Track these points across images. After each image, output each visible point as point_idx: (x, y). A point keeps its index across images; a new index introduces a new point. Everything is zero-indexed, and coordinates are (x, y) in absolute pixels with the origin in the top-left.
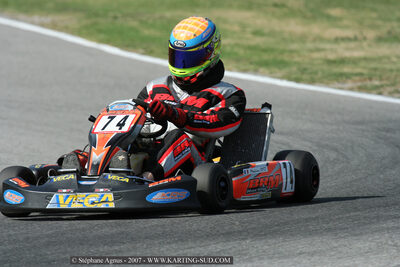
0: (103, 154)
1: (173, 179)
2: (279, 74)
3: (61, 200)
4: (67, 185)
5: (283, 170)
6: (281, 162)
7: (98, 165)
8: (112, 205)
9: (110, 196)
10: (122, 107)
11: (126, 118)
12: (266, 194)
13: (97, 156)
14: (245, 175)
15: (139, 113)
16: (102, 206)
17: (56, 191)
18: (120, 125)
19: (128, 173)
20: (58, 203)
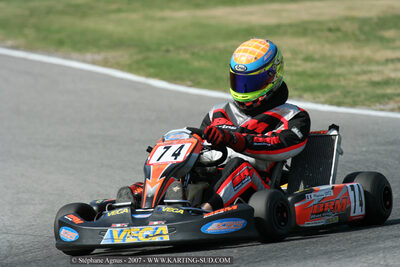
0: (157, 186)
1: (229, 209)
2: (323, 100)
3: (115, 235)
4: (121, 219)
5: (351, 193)
6: (348, 185)
7: (152, 197)
8: (166, 238)
9: (164, 229)
10: (178, 137)
11: (181, 147)
12: (333, 218)
13: (152, 188)
14: (307, 201)
15: (195, 141)
16: (157, 239)
17: (109, 226)
18: (176, 155)
19: (184, 204)
20: (112, 238)
